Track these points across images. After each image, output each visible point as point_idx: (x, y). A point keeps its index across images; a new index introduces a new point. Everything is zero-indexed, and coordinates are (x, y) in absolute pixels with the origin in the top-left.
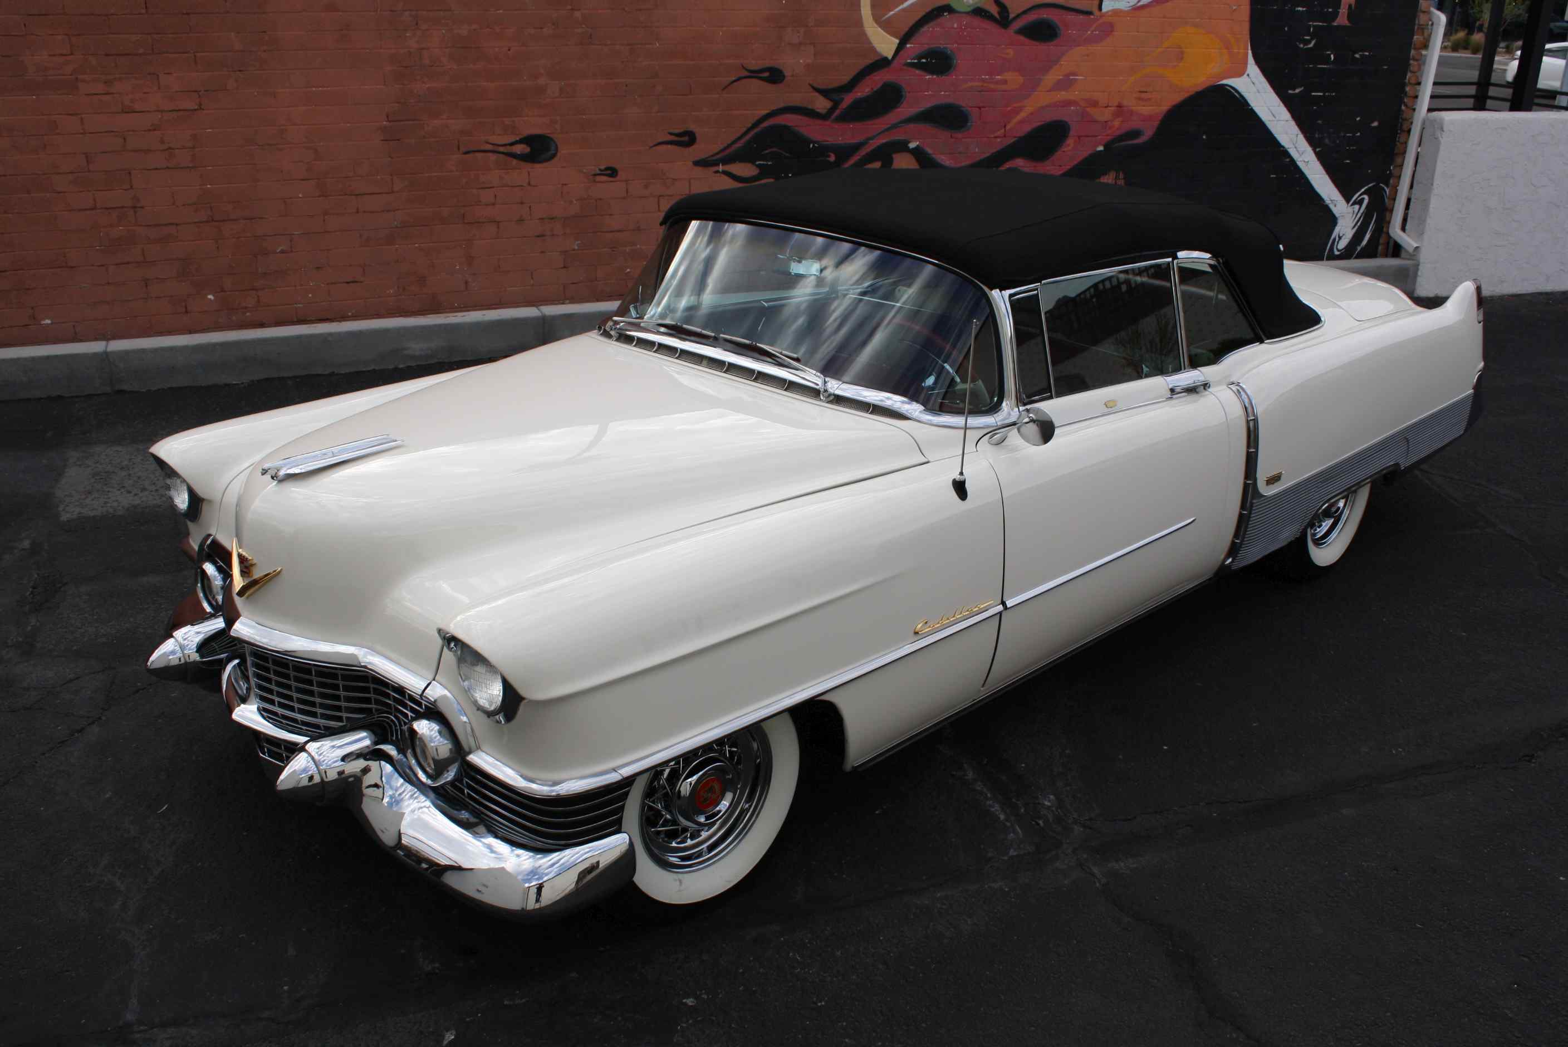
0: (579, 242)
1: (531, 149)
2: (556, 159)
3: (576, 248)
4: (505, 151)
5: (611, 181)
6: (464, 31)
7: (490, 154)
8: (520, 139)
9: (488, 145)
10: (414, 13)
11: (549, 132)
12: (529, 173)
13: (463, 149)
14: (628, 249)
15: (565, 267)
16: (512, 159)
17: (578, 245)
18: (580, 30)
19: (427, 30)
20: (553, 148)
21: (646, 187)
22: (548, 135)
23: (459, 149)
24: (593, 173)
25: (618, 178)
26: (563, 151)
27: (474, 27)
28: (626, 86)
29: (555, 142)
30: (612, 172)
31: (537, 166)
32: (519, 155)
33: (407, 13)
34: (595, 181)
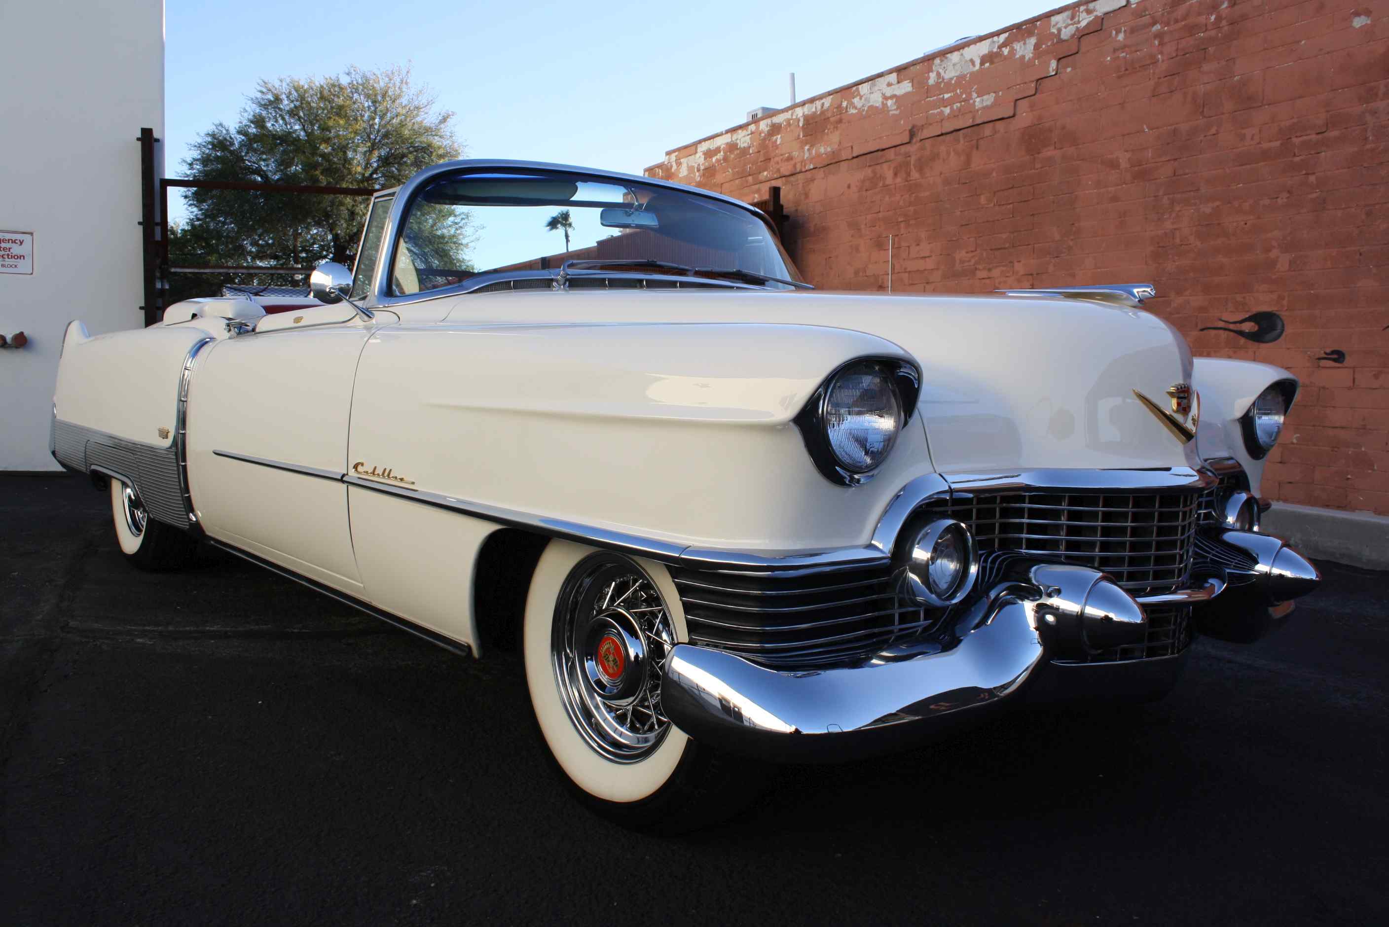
0: (1298, 435)
1: (1260, 327)
2: (1280, 339)
3: (1295, 441)
4: (1235, 329)
5: (1339, 368)
6: (1207, 209)
7: (1221, 332)
8: (1249, 317)
9: (1221, 322)
10: (1171, 196)
11: (1275, 309)
12: (1255, 353)
13: (1200, 326)
14: (1350, 451)
15: (1281, 463)
16: (1240, 337)
17: (1297, 438)
18: (1314, 195)
19: (1180, 211)
20: (1279, 327)
21: (1376, 376)
22: (1277, 313)
23: (1196, 325)
24: (1317, 357)
25: (1346, 363)
26: (1289, 330)
27: (1217, 203)
28: (1361, 254)
29: (1281, 319)
30: (1338, 356)
31: (1263, 345)
32: (1249, 333)
33: (1166, 197)
34: (1319, 366)
